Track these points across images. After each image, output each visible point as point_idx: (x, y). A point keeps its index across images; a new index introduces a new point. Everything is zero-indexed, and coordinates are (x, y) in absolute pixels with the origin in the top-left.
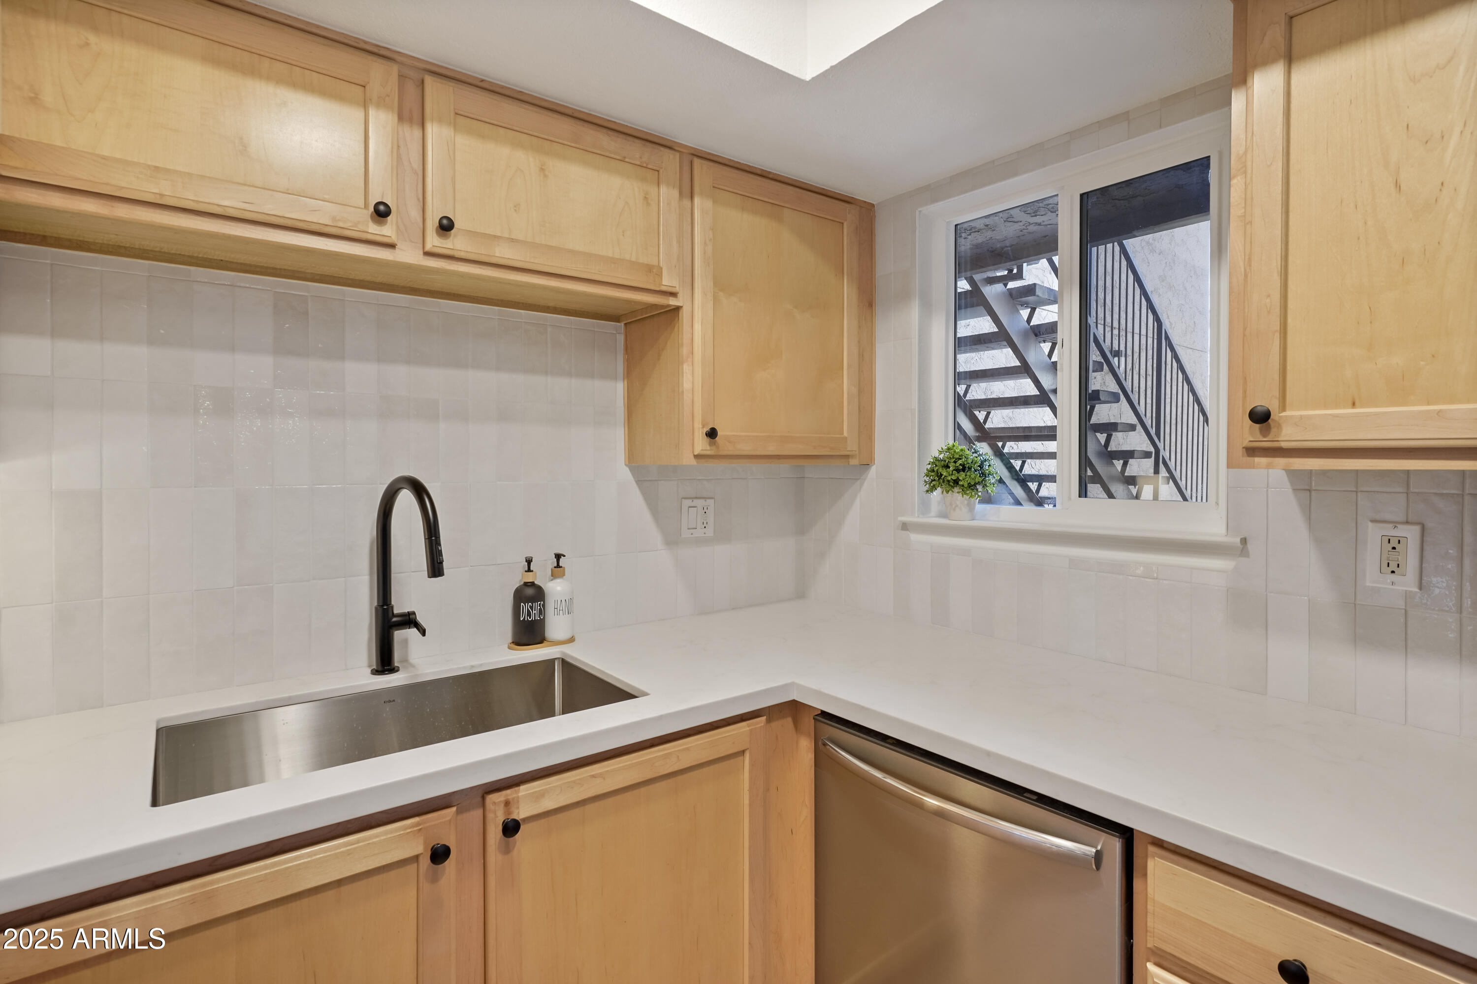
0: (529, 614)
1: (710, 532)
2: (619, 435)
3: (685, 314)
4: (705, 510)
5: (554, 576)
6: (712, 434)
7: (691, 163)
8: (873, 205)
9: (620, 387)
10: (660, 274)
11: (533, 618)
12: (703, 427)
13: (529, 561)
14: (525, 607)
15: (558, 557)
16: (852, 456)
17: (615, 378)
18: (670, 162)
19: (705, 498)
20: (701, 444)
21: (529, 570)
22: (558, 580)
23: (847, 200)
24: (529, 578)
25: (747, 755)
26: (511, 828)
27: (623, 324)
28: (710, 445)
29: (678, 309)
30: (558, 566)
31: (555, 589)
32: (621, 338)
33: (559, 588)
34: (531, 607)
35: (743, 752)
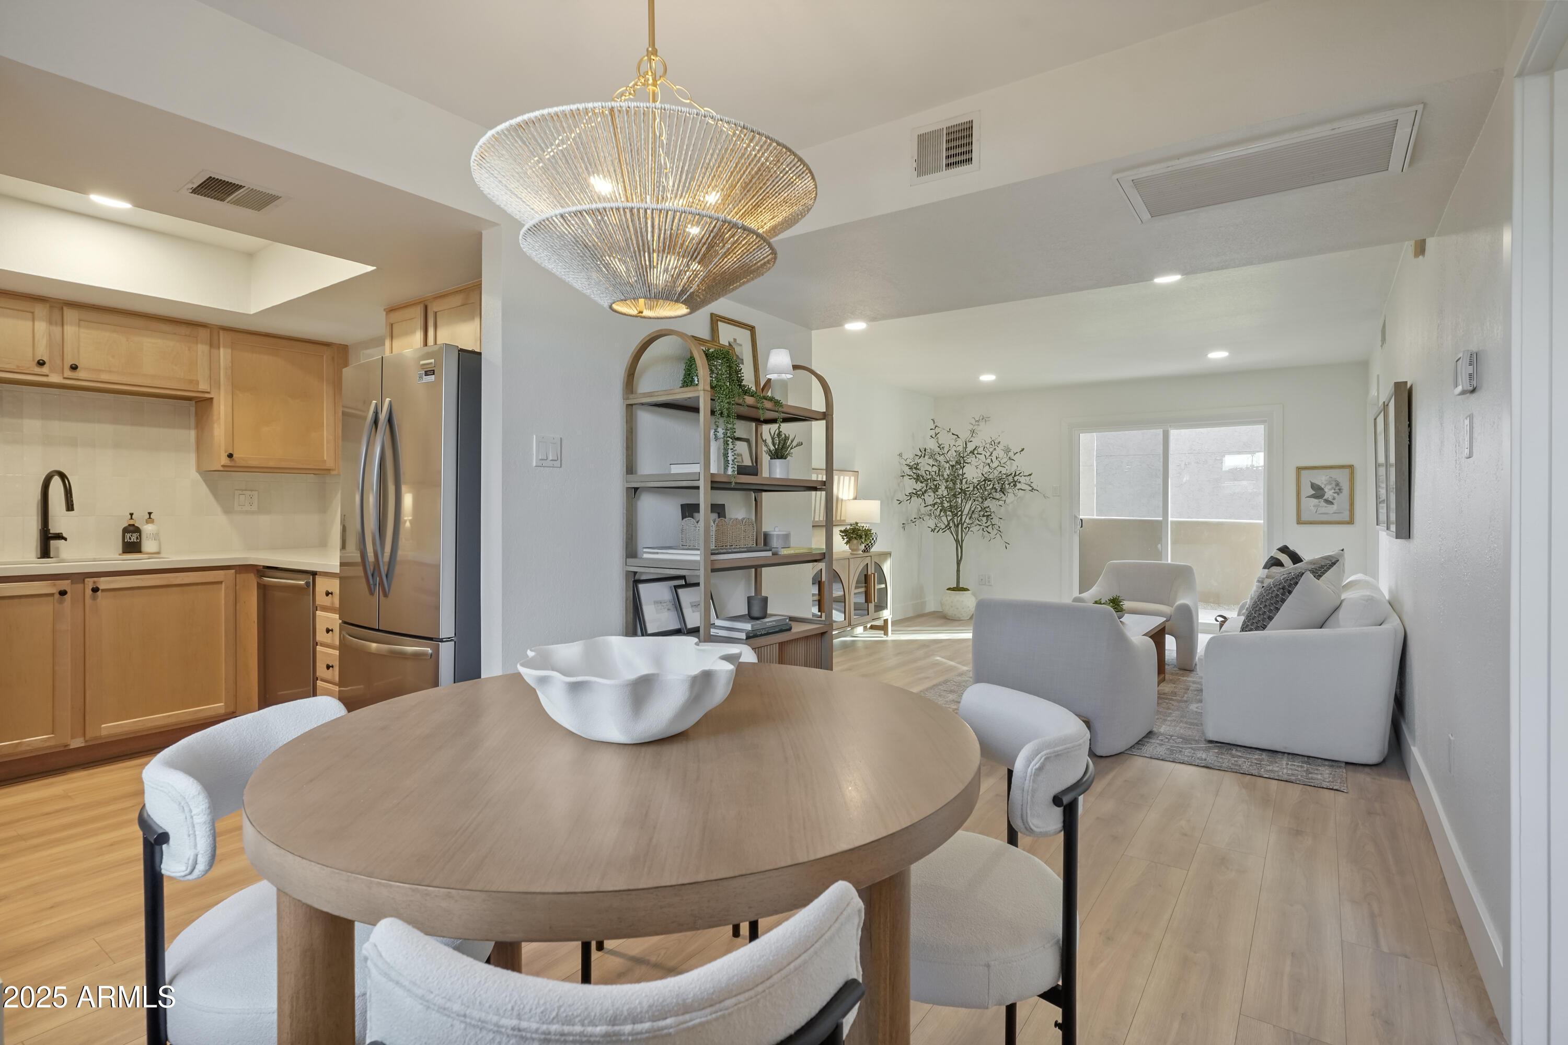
0: (130, 539)
1: (255, 508)
2: (192, 457)
3: (215, 401)
4: (251, 496)
5: (147, 522)
6: (230, 456)
7: (219, 332)
8: (347, 346)
9: (193, 433)
10: (198, 384)
11: (132, 540)
12: (226, 452)
13: (131, 514)
14: (128, 535)
15: (150, 514)
16: (333, 470)
17: (189, 428)
18: (203, 333)
19: (252, 490)
20: (224, 460)
21: (131, 518)
22: (150, 525)
23: (327, 345)
24: (132, 522)
25: (223, 583)
26: (95, 590)
27: (194, 402)
28: (230, 461)
29: (212, 399)
30: (150, 518)
31: (147, 529)
32: (193, 409)
33: (150, 528)
34: (132, 536)
35: (221, 582)
